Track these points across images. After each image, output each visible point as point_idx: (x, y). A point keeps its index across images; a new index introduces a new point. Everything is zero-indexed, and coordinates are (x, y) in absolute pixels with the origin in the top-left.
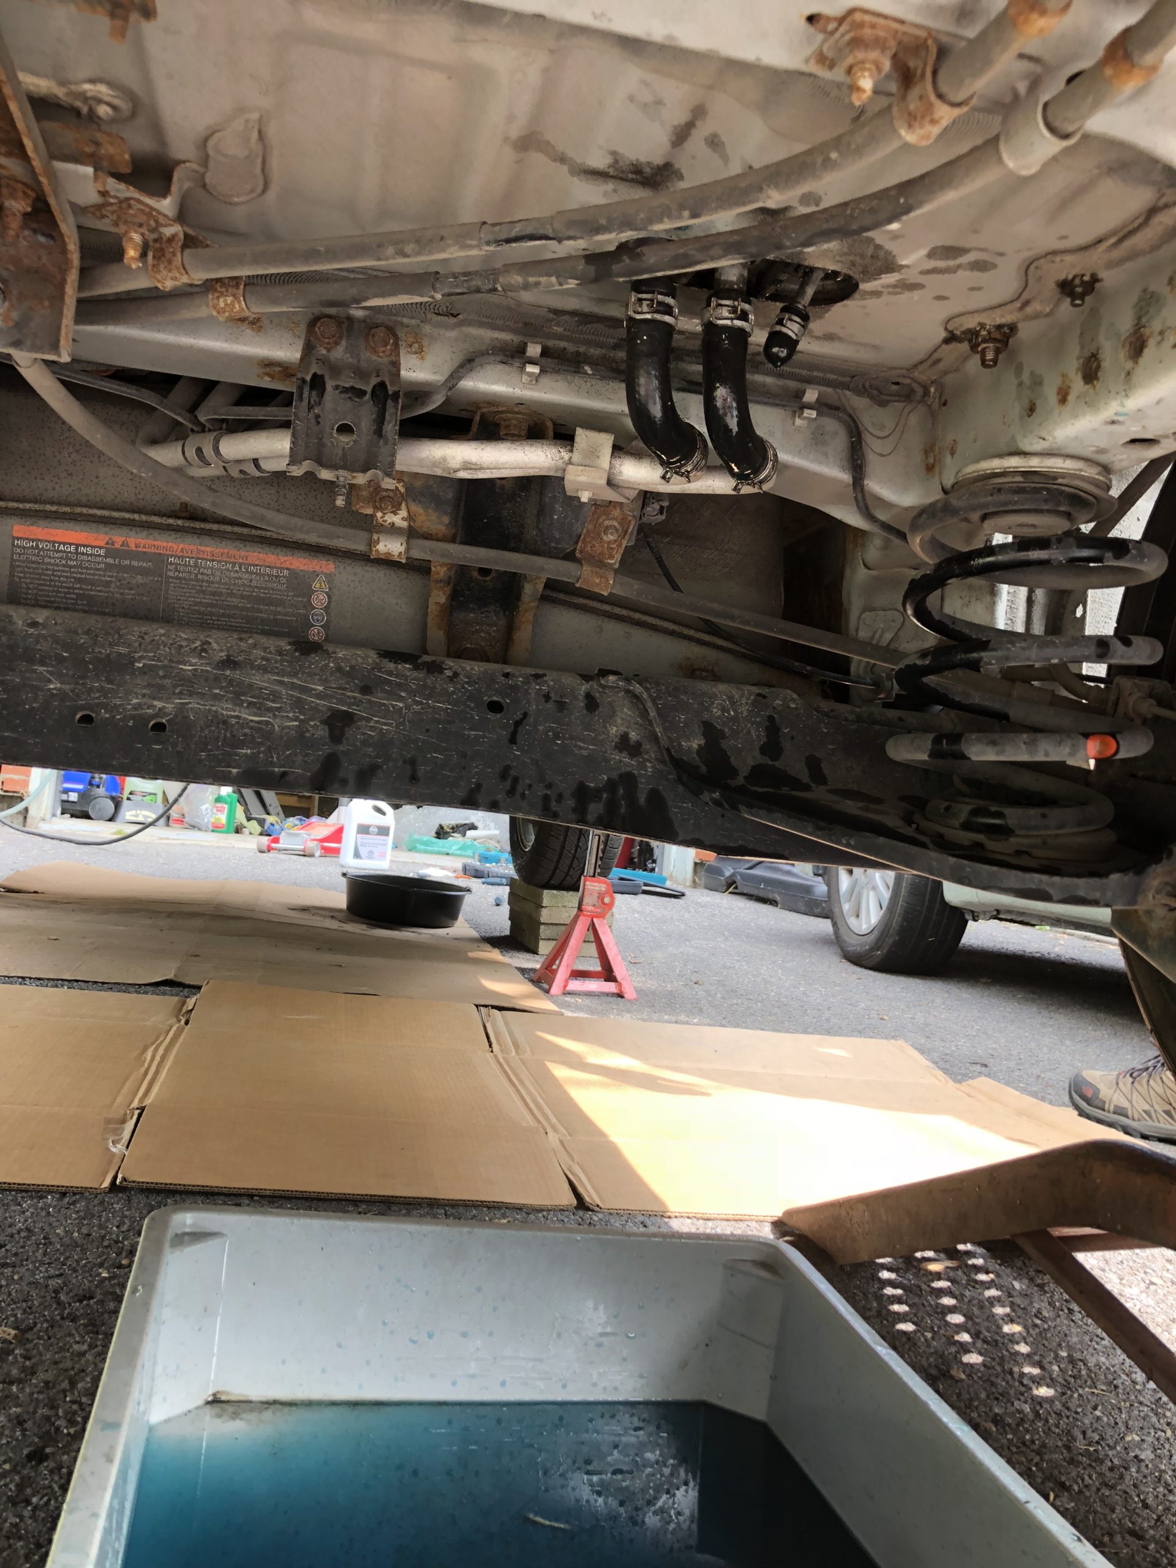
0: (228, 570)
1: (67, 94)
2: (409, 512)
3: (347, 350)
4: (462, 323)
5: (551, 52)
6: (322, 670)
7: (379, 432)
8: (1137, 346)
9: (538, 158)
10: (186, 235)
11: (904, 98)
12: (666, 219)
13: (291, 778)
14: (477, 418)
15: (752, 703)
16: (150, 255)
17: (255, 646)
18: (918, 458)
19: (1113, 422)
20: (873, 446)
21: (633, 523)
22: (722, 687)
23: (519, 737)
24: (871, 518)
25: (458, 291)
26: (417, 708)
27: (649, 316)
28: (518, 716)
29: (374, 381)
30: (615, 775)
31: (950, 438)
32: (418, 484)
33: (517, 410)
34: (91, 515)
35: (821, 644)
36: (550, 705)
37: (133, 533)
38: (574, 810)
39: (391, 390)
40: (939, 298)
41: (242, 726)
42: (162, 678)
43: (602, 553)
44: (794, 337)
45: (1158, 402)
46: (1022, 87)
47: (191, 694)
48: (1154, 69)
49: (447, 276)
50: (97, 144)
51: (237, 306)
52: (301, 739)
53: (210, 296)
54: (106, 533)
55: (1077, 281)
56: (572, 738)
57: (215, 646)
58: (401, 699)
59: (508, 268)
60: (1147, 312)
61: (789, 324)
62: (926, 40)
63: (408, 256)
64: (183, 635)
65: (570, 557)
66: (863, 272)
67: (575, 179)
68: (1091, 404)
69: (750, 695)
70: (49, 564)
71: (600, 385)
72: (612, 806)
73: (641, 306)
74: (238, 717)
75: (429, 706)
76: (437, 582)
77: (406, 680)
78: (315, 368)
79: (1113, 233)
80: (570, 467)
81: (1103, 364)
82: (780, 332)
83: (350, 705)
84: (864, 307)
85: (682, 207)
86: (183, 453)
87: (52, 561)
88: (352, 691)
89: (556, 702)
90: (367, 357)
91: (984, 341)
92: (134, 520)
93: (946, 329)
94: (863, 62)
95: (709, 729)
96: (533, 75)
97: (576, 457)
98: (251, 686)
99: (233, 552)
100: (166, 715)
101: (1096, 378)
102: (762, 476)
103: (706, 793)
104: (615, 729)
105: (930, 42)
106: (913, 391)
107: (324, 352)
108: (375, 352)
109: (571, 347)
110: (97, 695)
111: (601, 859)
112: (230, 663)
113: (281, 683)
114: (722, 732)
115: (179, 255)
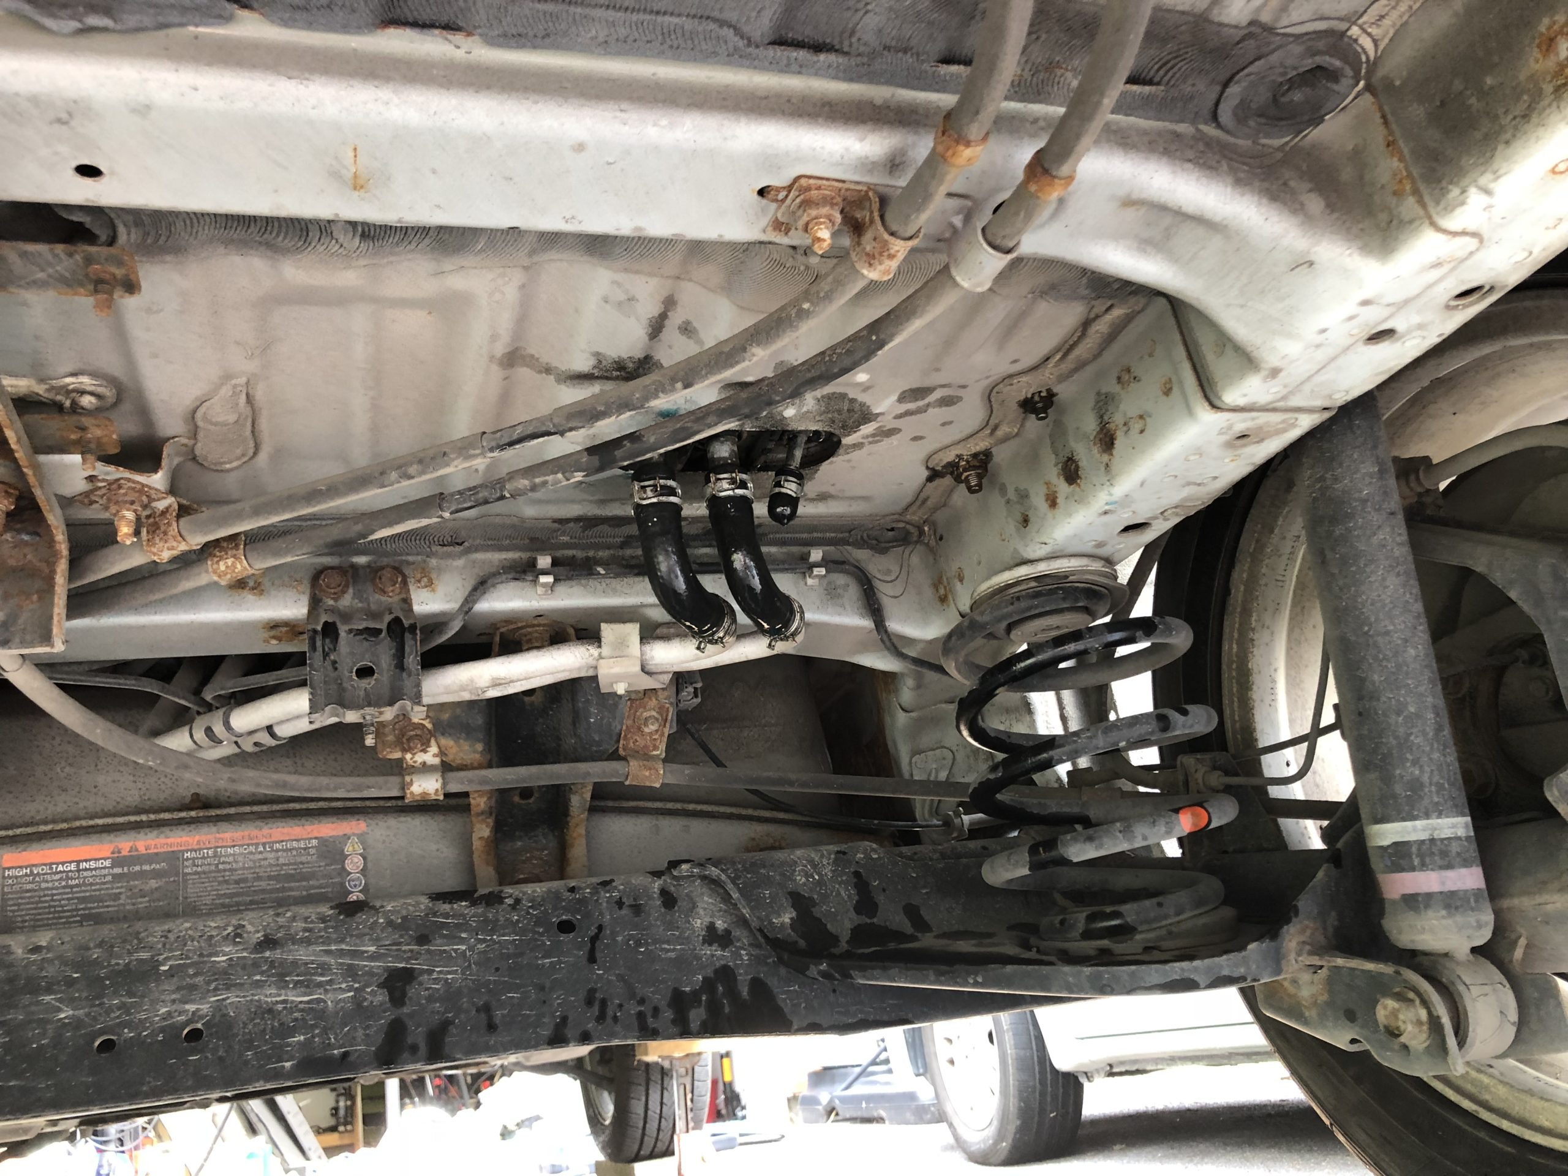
0: (251, 853)
1: (48, 390)
2: (439, 747)
3: (354, 596)
4: (468, 551)
5: (526, 268)
6: (371, 928)
7: (400, 666)
8: (1107, 441)
9: (524, 373)
10: (180, 506)
11: (859, 244)
12: (661, 395)
13: (352, 1058)
14: (497, 639)
15: (834, 862)
16: (144, 531)
17: (294, 918)
18: (929, 592)
19: (1106, 513)
20: (885, 591)
21: (671, 710)
22: (799, 852)
23: (598, 955)
24: (901, 655)
25: (465, 505)
26: (481, 947)
27: (655, 500)
28: (593, 931)
29: (388, 618)
30: (710, 972)
31: (954, 567)
32: (446, 716)
33: (536, 622)
34: (93, 827)
35: (883, 791)
36: (624, 912)
37: (141, 836)
38: (674, 1022)
39: (406, 623)
40: (916, 439)
41: (291, 1011)
42: (191, 977)
43: (646, 747)
44: (794, 495)
45: (1142, 484)
46: (958, 221)
47: (228, 987)
48: (1070, 178)
49: (452, 495)
50: (83, 429)
51: (239, 566)
52: (359, 1010)
53: (209, 563)
54: (111, 842)
55: (1037, 398)
56: (655, 942)
57: (249, 928)
58: (462, 941)
59: (512, 476)
60: (1107, 410)
61: (786, 485)
62: (867, 192)
63: (413, 477)
64: (213, 924)
65: (615, 756)
66: (843, 427)
67: (563, 387)
68: (1081, 501)
69: (830, 854)
70: (47, 889)
71: (616, 583)
72: (714, 1008)
73: (645, 492)
74: (284, 1002)
75: (495, 942)
76: (478, 815)
77: (465, 919)
78: (324, 618)
79: (1057, 350)
80: (601, 661)
81: (1080, 464)
82: (780, 493)
83: (407, 960)
84: (849, 461)
85: (673, 380)
86: (191, 736)
87: (50, 885)
88: (408, 944)
89: (631, 906)
90: (376, 599)
91: (965, 470)
92: (142, 821)
93: (927, 468)
94: (816, 218)
95: (798, 900)
96: (511, 293)
97: (605, 650)
98: (295, 963)
99: (255, 832)
100: (201, 1017)
101: (1078, 477)
102: (793, 628)
103: (812, 967)
104: (699, 921)
105: (871, 194)
106: (908, 533)
107: (331, 602)
108: (384, 592)
109: (579, 554)
110: (118, 1013)
111: (691, 1110)
112: (269, 942)
113: (328, 952)
114: (811, 899)
115: (175, 525)
